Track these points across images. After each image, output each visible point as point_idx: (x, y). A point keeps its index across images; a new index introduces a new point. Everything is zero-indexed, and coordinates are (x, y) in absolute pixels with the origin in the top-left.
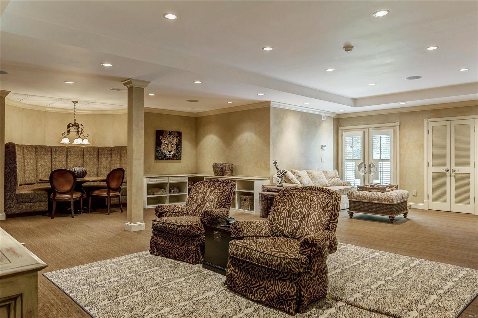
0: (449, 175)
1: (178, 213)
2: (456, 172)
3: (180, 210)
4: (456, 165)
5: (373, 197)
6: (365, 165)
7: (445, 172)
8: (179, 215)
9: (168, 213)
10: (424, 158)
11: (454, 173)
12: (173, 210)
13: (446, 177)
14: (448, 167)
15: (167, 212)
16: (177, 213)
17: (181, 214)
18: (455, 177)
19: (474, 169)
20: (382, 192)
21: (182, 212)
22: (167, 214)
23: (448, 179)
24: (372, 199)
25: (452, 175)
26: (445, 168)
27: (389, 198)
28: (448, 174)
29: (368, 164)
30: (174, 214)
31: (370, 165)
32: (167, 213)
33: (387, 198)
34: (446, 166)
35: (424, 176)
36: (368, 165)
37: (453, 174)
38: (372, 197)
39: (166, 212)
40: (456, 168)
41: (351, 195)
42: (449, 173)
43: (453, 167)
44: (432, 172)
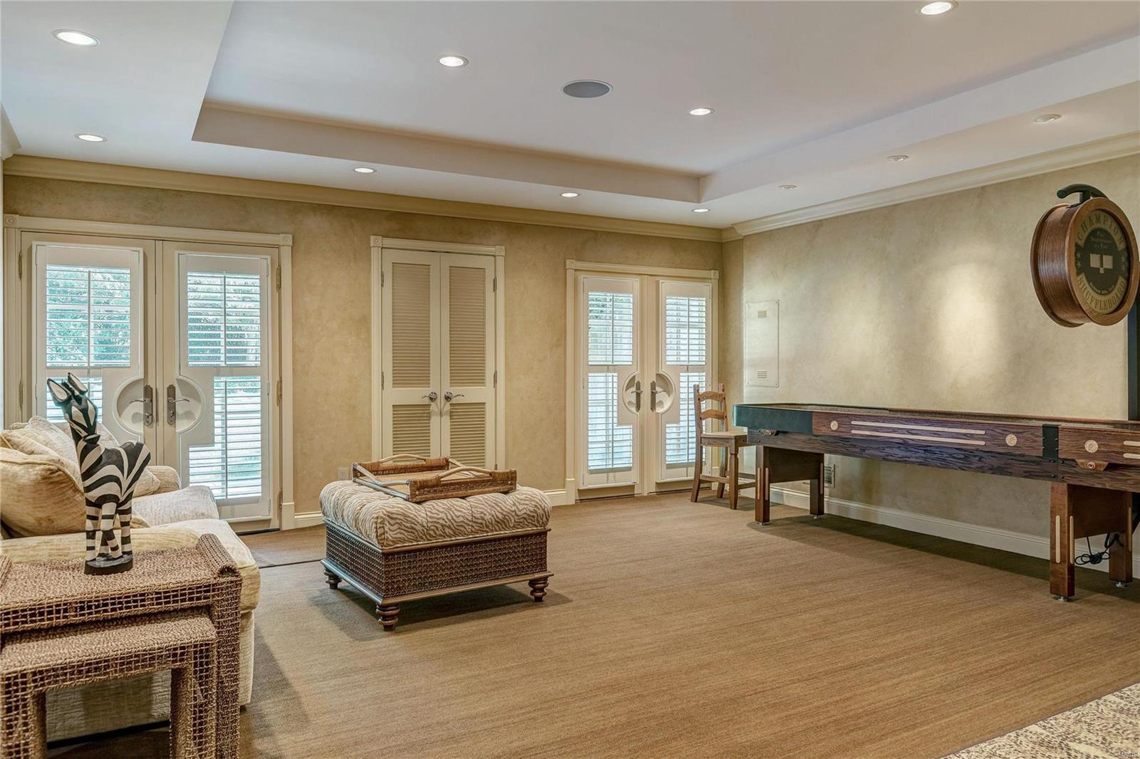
0: (436, 410)
2: (454, 401)
4: (454, 382)
5: (488, 517)
6: (148, 391)
7: (427, 401)
10: (370, 362)
11: (449, 403)
13: (430, 417)
14: (433, 388)
18: (451, 416)
19: (494, 389)
20: (506, 493)
23: (435, 421)
24: (483, 525)
25: (445, 410)
26: (427, 391)
27: (540, 512)
28: (434, 407)
29: (160, 387)
31: (171, 390)
33: (536, 512)
34: (429, 384)
35: (369, 420)
36: (160, 392)
37: (448, 407)
38: (483, 519)
40: (455, 390)
41: (396, 527)
42: (437, 405)
43: (447, 388)
44: (393, 406)
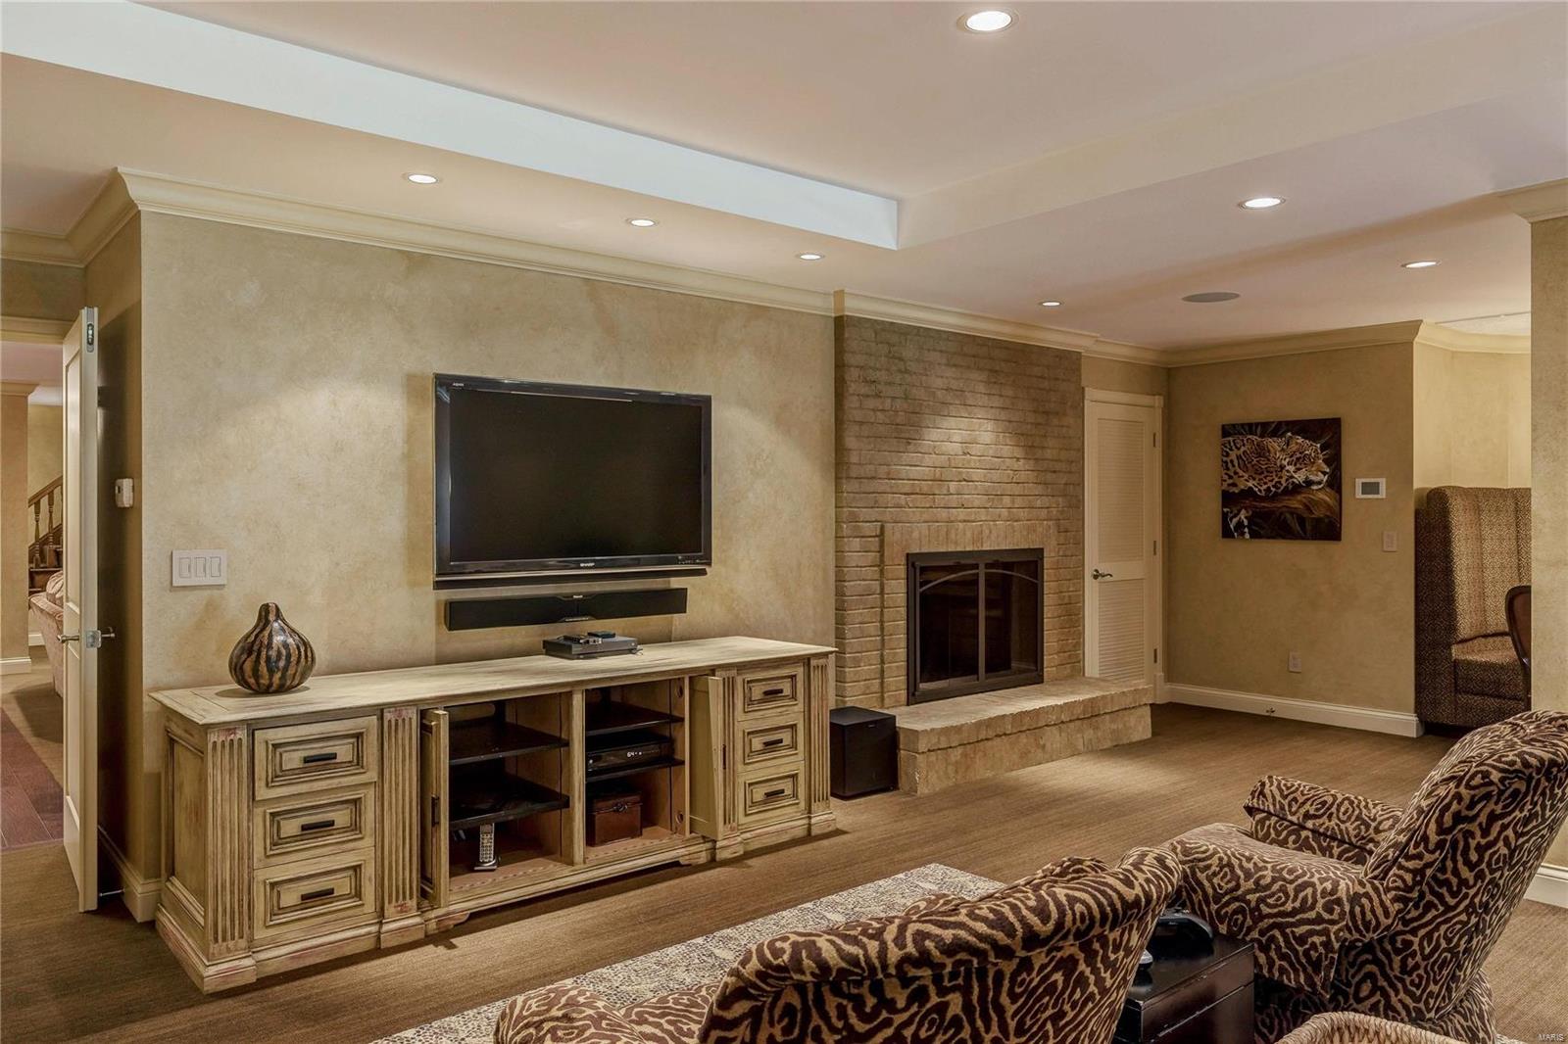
1: (1333, 838)
3: (1350, 827)
8: (1336, 851)
9: (1274, 819)
12: (1307, 816)
15: (1269, 813)
16: (1324, 835)
17: (1345, 851)
21: (1354, 840)
22: (1267, 823)
30: (1304, 833)
32: (1268, 818)
39: (1263, 811)
